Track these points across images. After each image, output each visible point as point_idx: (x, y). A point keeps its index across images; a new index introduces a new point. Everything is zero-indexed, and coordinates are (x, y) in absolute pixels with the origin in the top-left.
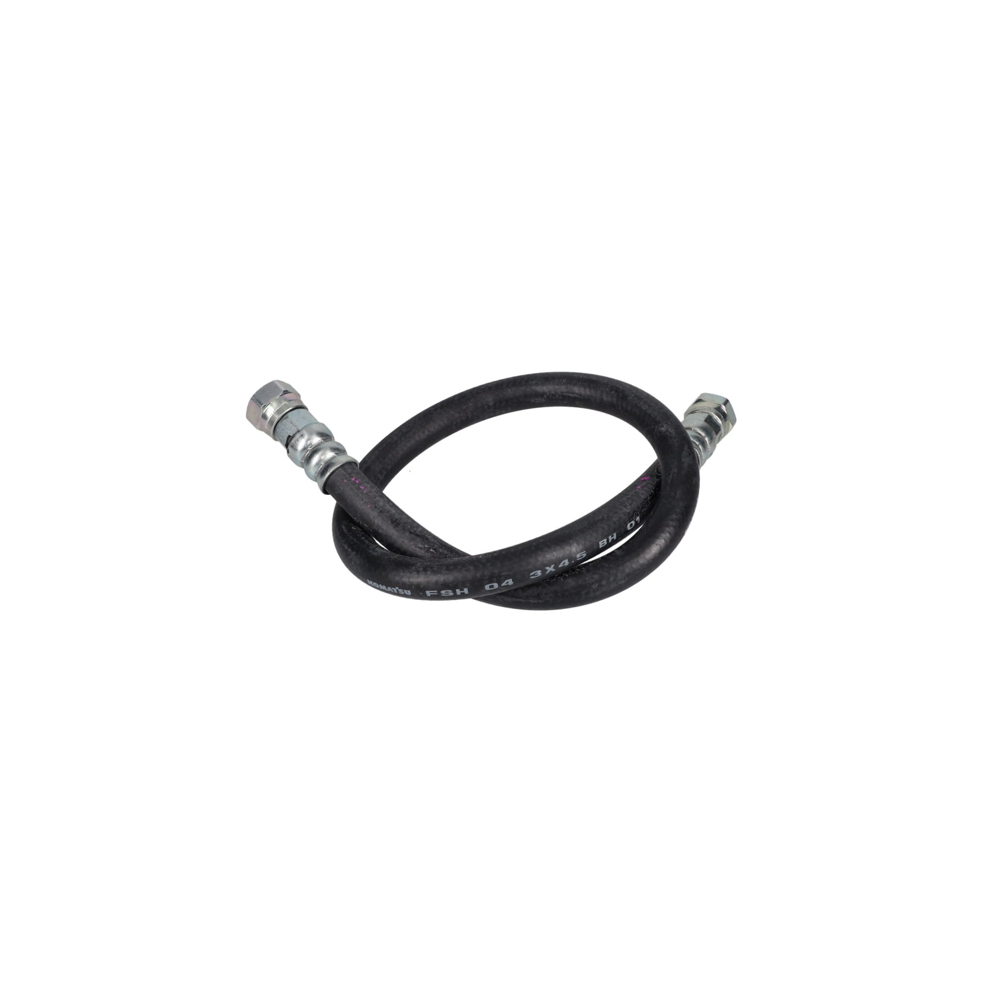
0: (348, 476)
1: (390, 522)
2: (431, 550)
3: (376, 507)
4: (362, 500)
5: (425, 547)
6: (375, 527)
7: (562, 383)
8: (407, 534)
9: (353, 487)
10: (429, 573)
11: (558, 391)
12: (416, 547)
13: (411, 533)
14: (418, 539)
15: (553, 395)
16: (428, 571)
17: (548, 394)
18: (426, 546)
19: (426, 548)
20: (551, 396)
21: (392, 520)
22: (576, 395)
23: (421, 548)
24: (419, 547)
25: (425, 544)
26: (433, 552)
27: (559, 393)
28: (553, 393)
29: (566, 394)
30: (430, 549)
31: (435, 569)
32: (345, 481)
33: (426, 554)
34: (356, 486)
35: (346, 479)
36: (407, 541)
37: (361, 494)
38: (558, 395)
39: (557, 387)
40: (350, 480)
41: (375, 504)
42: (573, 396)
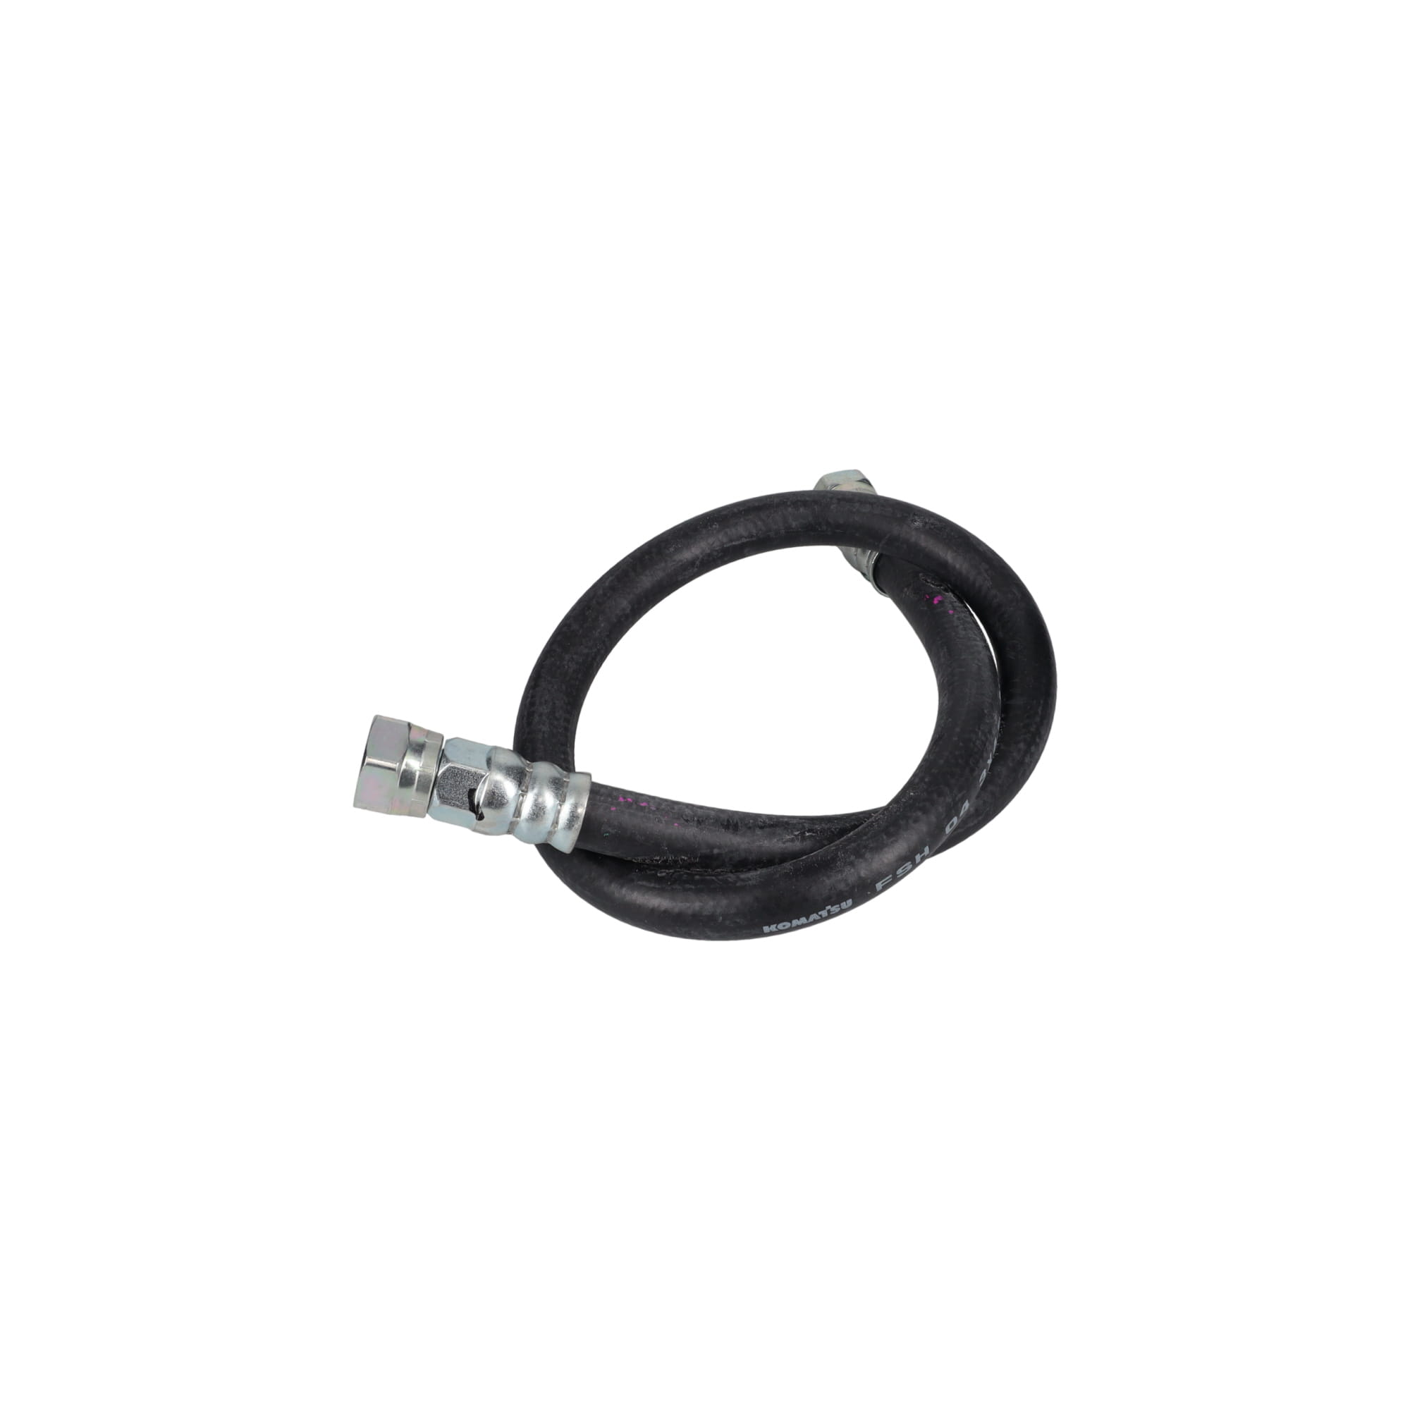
0: (610, 799)
1: (724, 830)
2: (807, 834)
3: (687, 821)
4: (660, 821)
5: (795, 835)
6: (704, 851)
7: (715, 532)
8: (759, 832)
9: (632, 811)
10: (868, 855)
11: (714, 545)
12: (784, 843)
13: (762, 828)
14: (779, 830)
15: (709, 555)
16: (864, 854)
17: (701, 556)
18: (797, 833)
19: (798, 835)
20: (705, 558)
21: (722, 824)
22: (744, 540)
23: (792, 840)
24: (787, 841)
25: (792, 832)
26: (811, 836)
27: (717, 548)
28: (708, 551)
29: (728, 545)
30: (804, 833)
31: (871, 845)
32: (613, 809)
33: (804, 843)
34: (634, 806)
35: (612, 804)
36: (766, 842)
37: (651, 815)
38: (717, 551)
39: (711, 541)
40: (619, 804)
41: (682, 816)
42: (739, 542)
